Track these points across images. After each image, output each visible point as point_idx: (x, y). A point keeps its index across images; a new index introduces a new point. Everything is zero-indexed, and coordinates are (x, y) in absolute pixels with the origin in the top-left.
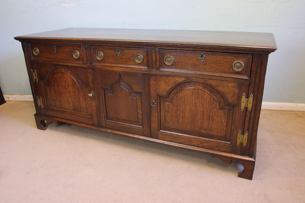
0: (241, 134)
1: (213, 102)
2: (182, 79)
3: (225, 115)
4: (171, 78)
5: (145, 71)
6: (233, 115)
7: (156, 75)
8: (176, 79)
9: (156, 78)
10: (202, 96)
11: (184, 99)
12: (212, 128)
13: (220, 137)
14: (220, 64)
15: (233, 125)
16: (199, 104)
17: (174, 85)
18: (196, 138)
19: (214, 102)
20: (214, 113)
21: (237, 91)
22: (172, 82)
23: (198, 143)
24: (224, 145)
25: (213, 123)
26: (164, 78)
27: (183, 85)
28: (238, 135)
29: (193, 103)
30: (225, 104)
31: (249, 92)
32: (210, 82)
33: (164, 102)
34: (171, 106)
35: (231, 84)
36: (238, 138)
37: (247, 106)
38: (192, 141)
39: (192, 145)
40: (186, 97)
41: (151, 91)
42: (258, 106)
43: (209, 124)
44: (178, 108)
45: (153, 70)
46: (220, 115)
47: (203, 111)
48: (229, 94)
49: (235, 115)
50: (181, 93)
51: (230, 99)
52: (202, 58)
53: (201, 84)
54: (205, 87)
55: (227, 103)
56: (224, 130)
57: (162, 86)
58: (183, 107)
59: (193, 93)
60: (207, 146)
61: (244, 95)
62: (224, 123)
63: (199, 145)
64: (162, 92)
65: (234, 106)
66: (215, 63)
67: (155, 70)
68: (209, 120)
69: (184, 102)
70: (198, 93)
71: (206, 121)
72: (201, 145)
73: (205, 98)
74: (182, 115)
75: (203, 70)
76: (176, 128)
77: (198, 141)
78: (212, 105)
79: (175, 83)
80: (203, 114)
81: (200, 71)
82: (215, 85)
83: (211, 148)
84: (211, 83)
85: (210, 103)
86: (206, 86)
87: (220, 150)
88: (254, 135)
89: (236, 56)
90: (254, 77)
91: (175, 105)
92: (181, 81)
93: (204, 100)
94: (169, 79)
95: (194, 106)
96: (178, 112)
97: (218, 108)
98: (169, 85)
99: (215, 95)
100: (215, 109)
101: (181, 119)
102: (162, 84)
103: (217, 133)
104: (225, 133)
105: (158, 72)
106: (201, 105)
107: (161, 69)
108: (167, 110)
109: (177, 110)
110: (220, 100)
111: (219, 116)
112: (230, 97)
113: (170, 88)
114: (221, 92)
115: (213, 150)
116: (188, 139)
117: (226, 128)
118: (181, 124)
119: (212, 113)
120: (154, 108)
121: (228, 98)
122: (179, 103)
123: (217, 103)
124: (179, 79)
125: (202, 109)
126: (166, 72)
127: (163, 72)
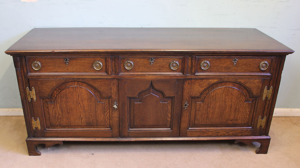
0: (261, 119)
1: (240, 96)
2: (216, 81)
3: (249, 106)
4: (205, 80)
5: (180, 77)
6: (255, 105)
7: (191, 79)
8: (210, 81)
9: (191, 82)
11: (216, 98)
12: (237, 118)
13: (243, 125)
14: (249, 66)
15: (255, 113)
16: (228, 100)
17: (207, 86)
18: (223, 129)
20: (241, 105)
21: (261, 85)
22: (205, 84)
23: (225, 133)
24: (247, 130)
25: (239, 113)
26: (199, 81)
27: (215, 85)
28: (259, 120)
29: (223, 100)
30: (250, 97)
31: (270, 85)
33: (196, 102)
34: (202, 105)
35: (256, 81)
36: (258, 122)
37: (268, 96)
38: (219, 133)
39: (219, 135)
40: (217, 95)
41: (184, 94)
43: (235, 115)
44: (209, 106)
45: (188, 75)
46: (246, 106)
48: (254, 88)
49: (257, 105)
52: (235, 61)
53: (231, 83)
54: (234, 85)
55: (251, 96)
56: (247, 118)
57: (195, 88)
58: (214, 104)
59: (224, 91)
60: (233, 134)
61: (266, 87)
62: (248, 113)
64: (195, 93)
65: (257, 97)
67: (190, 75)
68: (235, 112)
69: (215, 100)
70: (228, 90)
71: (233, 113)
72: (227, 134)
73: (234, 94)
74: (211, 111)
75: (234, 71)
76: (205, 124)
77: (225, 131)
78: (239, 99)
79: (208, 84)
80: (231, 108)
82: (244, 82)
83: (236, 135)
84: (240, 81)
85: (238, 97)
86: (236, 84)
87: (243, 135)
89: (262, 58)
91: (207, 104)
92: (214, 82)
93: (233, 96)
94: (203, 81)
95: (223, 102)
97: (244, 101)
98: (203, 87)
99: (242, 90)
100: (241, 102)
101: (211, 115)
102: (196, 86)
103: (241, 121)
104: (248, 120)
105: (193, 77)
107: (196, 74)
108: (198, 109)
109: (208, 108)
110: (246, 94)
111: (244, 107)
112: (255, 91)
113: (203, 89)
114: (247, 88)
115: (237, 136)
116: (216, 131)
117: (249, 116)
118: (210, 119)
119: (239, 106)
120: (186, 109)
121: (253, 92)
122: (210, 101)
123: (243, 97)
124: (213, 81)
125: (230, 104)
126: (202, 76)
127: (198, 76)
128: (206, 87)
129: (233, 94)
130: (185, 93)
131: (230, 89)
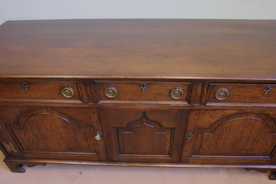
1: (264, 128)
2: (234, 112)
3: (273, 137)
4: (219, 111)
5: (184, 107)
7: (199, 110)
8: (226, 112)
9: (199, 113)
10: (252, 125)
16: (246, 131)
17: (221, 117)
18: (234, 158)
20: (262, 137)
22: (218, 115)
23: (235, 161)
25: (258, 144)
27: (232, 116)
29: (240, 131)
33: (203, 132)
34: (211, 136)
38: (228, 161)
39: (227, 163)
44: (220, 136)
45: (195, 105)
52: (267, 90)
53: (254, 114)
54: (259, 117)
56: (267, 149)
57: (204, 119)
58: (226, 136)
59: (243, 123)
62: (270, 144)
64: (204, 125)
67: (199, 105)
69: (229, 131)
70: (249, 122)
71: (249, 144)
72: (237, 162)
74: (222, 142)
75: (263, 102)
76: (212, 152)
77: (235, 160)
78: (261, 131)
79: (223, 116)
80: (248, 139)
83: (248, 163)
84: (269, 113)
85: (260, 129)
86: (261, 115)
91: (217, 135)
92: (232, 113)
93: (254, 128)
94: (216, 112)
95: (239, 134)
97: (267, 133)
98: (215, 118)
99: (268, 122)
100: (263, 134)
101: (221, 145)
102: (206, 117)
103: (259, 151)
104: (267, 151)
105: (202, 107)
106: (248, 132)
107: (207, 104)
108: (205, 139)
109: (218, 139)
110: (272, 126)
111: (266, 138)
116: (224, 160)
117: (269, 147)
119: (259, 138)
120: (189, 140)
122: (222, 133)
123: (267, 129)
124: (229, 112)
125: (248, 135)
126: (215, 107)
127: (209, 107)
128: (218, 119)
129: (254, 126)
130: (190, 124)
131: (252, 121)
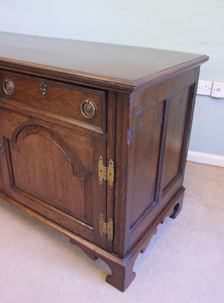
0: (104, 220)
2: (25, 119)
3: (81, 185)
4: (13, 114)
8: (19, 116)
10: (50, 150)
11: (32, 150)
12: (68, 200)
13: (79, 217)
14: (65, 102)
16: (48, 160)
17: (18, 125)
19: (65, 161)
20: (68, 178)
21: (91, 150)
22: (15, 121)
23: (55, 217)
24: (85, 230)
25: (69, 193)
26: (7, 112)
27: (28, 127)
28: (100, 220)
31: (108, 156)
32: (57, 129)
35: (83, 138)
36: (100, 225)
37: (107, 178)
38: (47, 212)
40: (33, 146)
42: (122, 181)
43: (63, 193)
44: (27, 160)
46: (76, 183)
47: (55, 172)
48: (81, 152)
49: (94, 189)
50: (27, 139)
51: (84, 161)
52: (43, 89)
55: (81, 168)
56: (82, 207)
57: (6, 124)
59: (40, 142)
61: (101, 159)
62: (82, 198)
63: (56, 220)
64: (7, 133)
65: (91, 174)
66: (60, 99)
68: (63, 187)
69: (32, 154)
70: (45, 142)
71: (60, 188)
72: (58, 221)
73: (54, 152)
74: (32, 172)
78: (64, 166)
79: (19, 123)
80: (55, 177)
81: (44, 109)
82: (63, 135)
85: (61, 162)
86: (55, 135)
88: (121, 227)
89: (84, 91)
90: (111, 131)
91: (24, 156)
92: (24, 121)
93: (54, 156)
95: (43, 162)
96: (28, 166)
97: (71, 172)
98: (13, 124)
99: (66, 151)
100: (67, 173)
101: (33, 178)
102: (6, 121)
103: (75, 209)
104: (84, 212)
106: (51, 162)
109: (27, 164)
110: (73, 160)
111: (74, 184)
112: (84, 159)
113: (14, 129)
114: (72, 148)
117: (85, 205)
120: (2, 155)
121: (81, 159)
122: (27, 154)
124: (22, 118)
125: (53, 169)
126: (8, 105)
131: (48, 142)
